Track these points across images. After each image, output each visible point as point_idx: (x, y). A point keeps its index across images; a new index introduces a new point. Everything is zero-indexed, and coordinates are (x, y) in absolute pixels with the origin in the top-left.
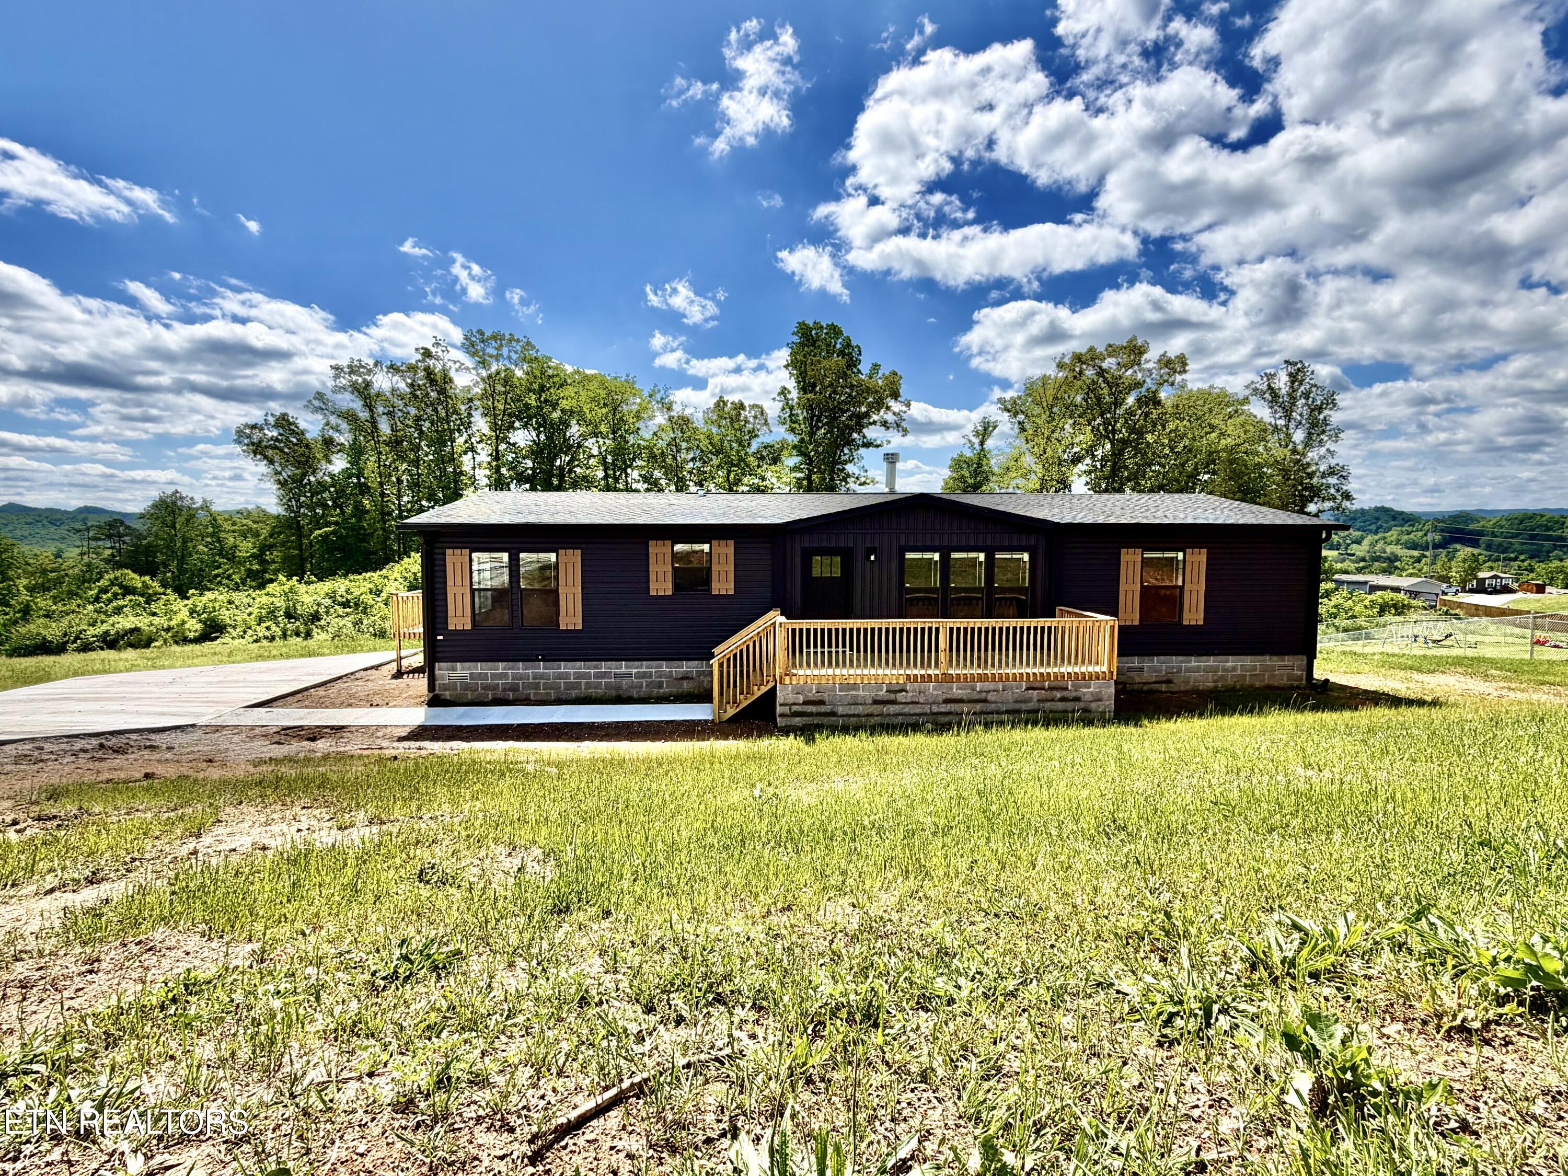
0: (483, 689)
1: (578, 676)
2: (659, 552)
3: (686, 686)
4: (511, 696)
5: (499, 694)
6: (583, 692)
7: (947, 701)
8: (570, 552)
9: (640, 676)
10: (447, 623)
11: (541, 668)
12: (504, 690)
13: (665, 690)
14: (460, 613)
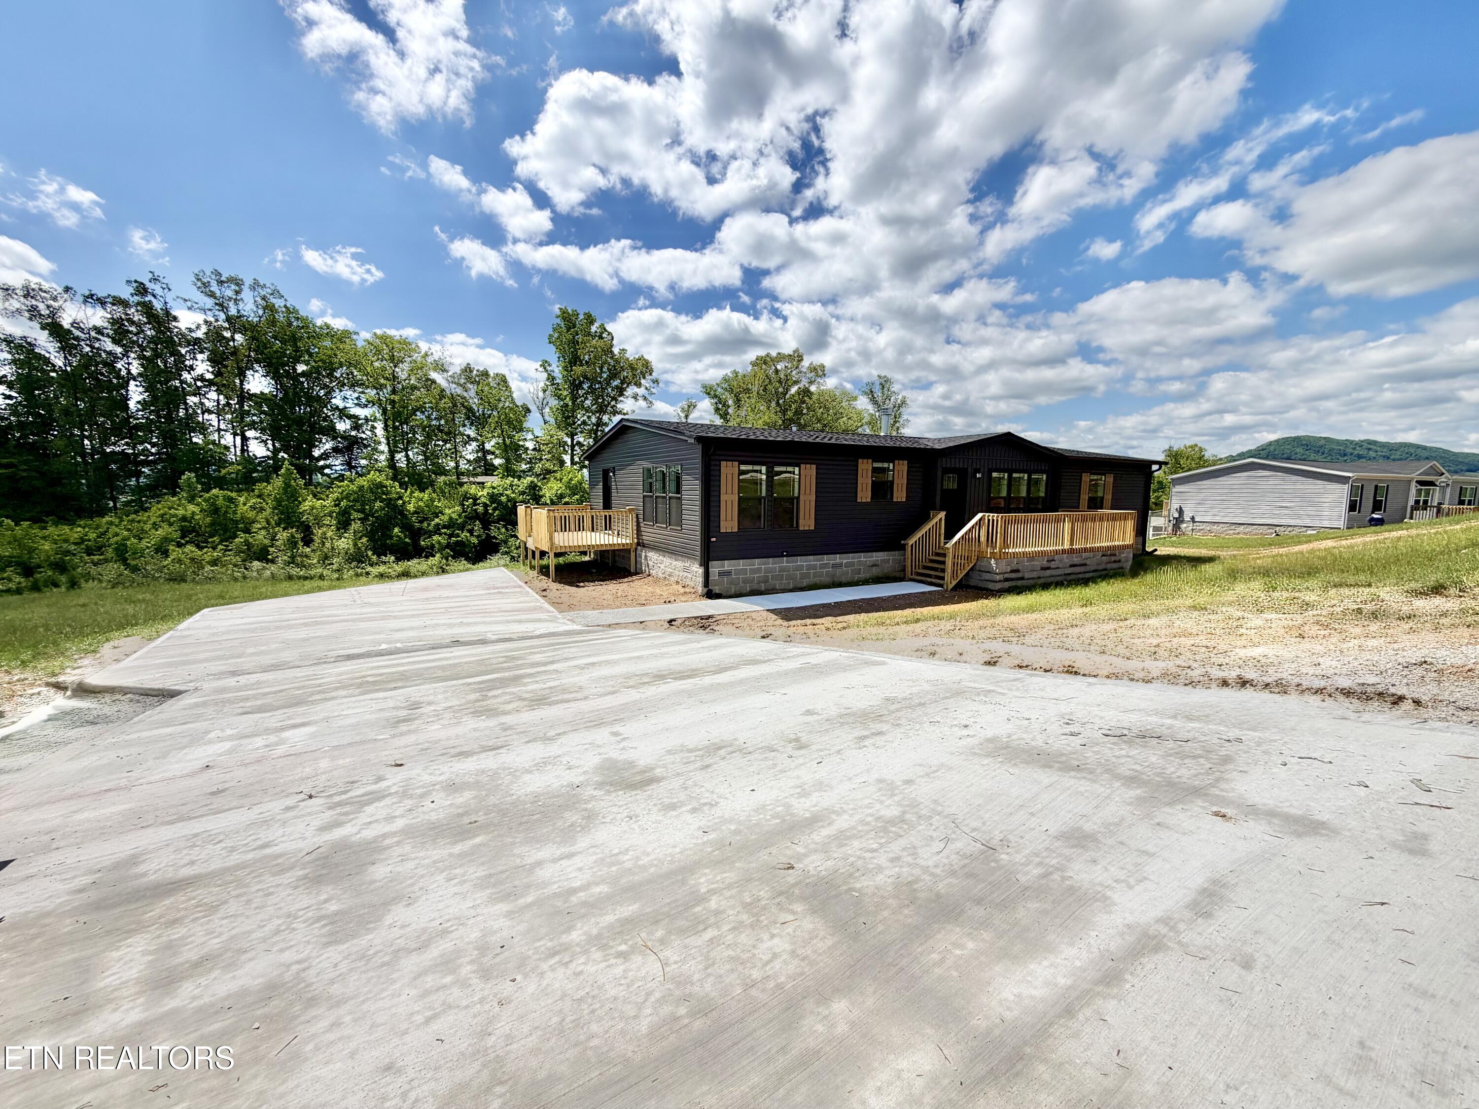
0: (743, 582)
1: (809, 567)
2: (865, 467)
3: (875, 571)
4: (763, 587)
5: (755, 587)
6: (812, 580)
7: (1072, 566)
8: (808, 466)
9: (848, 565)
10: (719, 527)
11: (784, 562)
12: (759, 583)
13: (862, 576)
14: (729, 518)
